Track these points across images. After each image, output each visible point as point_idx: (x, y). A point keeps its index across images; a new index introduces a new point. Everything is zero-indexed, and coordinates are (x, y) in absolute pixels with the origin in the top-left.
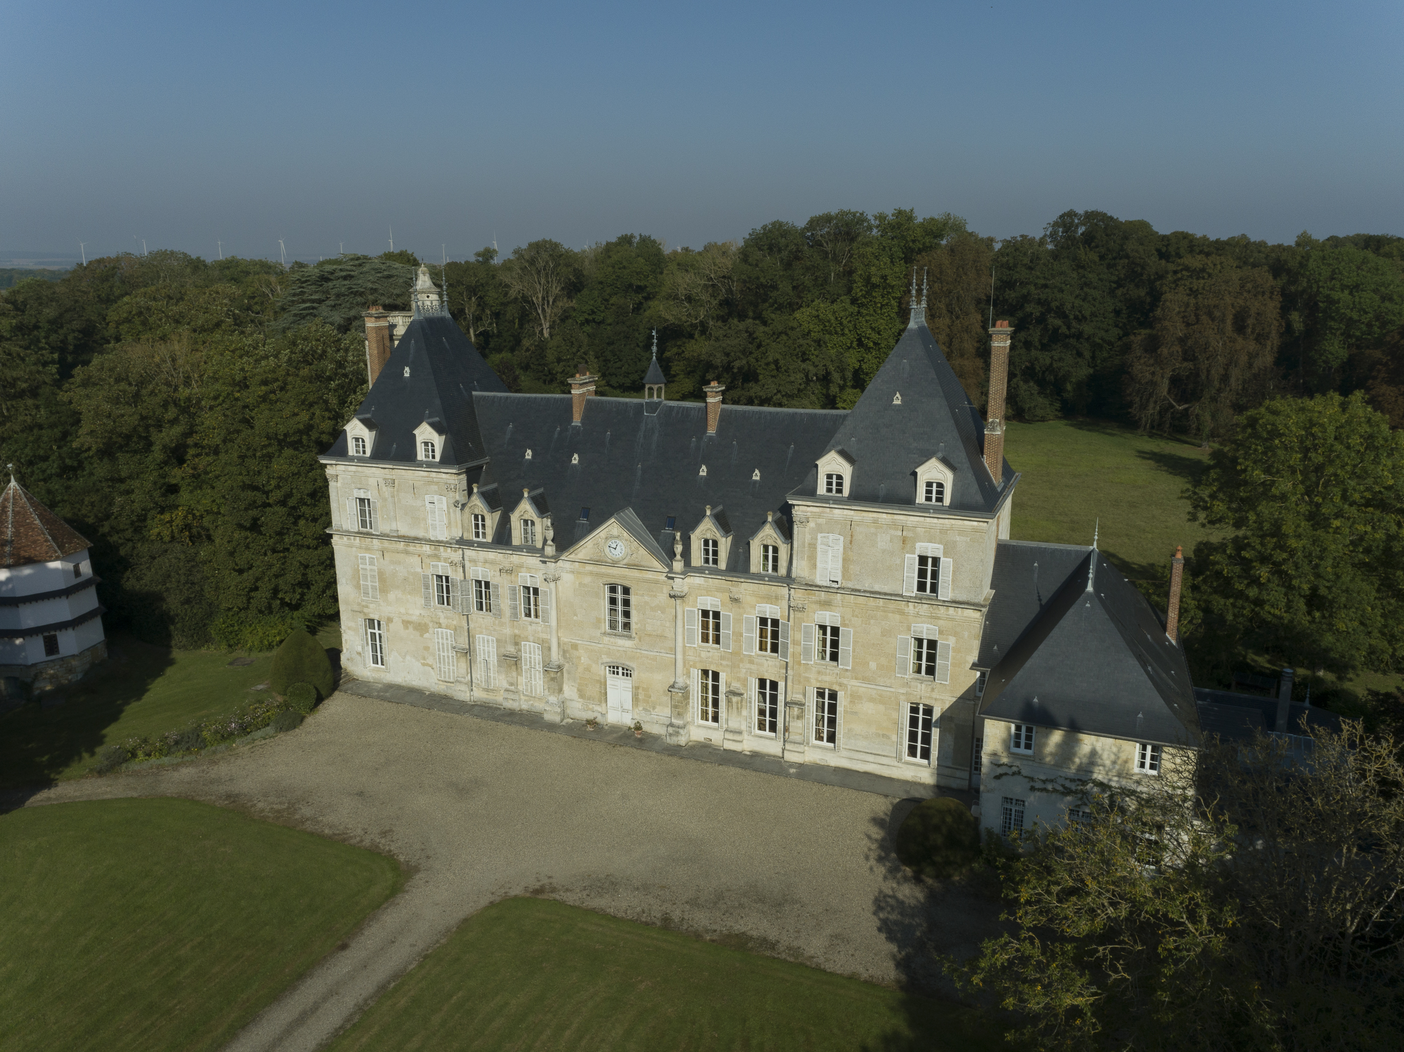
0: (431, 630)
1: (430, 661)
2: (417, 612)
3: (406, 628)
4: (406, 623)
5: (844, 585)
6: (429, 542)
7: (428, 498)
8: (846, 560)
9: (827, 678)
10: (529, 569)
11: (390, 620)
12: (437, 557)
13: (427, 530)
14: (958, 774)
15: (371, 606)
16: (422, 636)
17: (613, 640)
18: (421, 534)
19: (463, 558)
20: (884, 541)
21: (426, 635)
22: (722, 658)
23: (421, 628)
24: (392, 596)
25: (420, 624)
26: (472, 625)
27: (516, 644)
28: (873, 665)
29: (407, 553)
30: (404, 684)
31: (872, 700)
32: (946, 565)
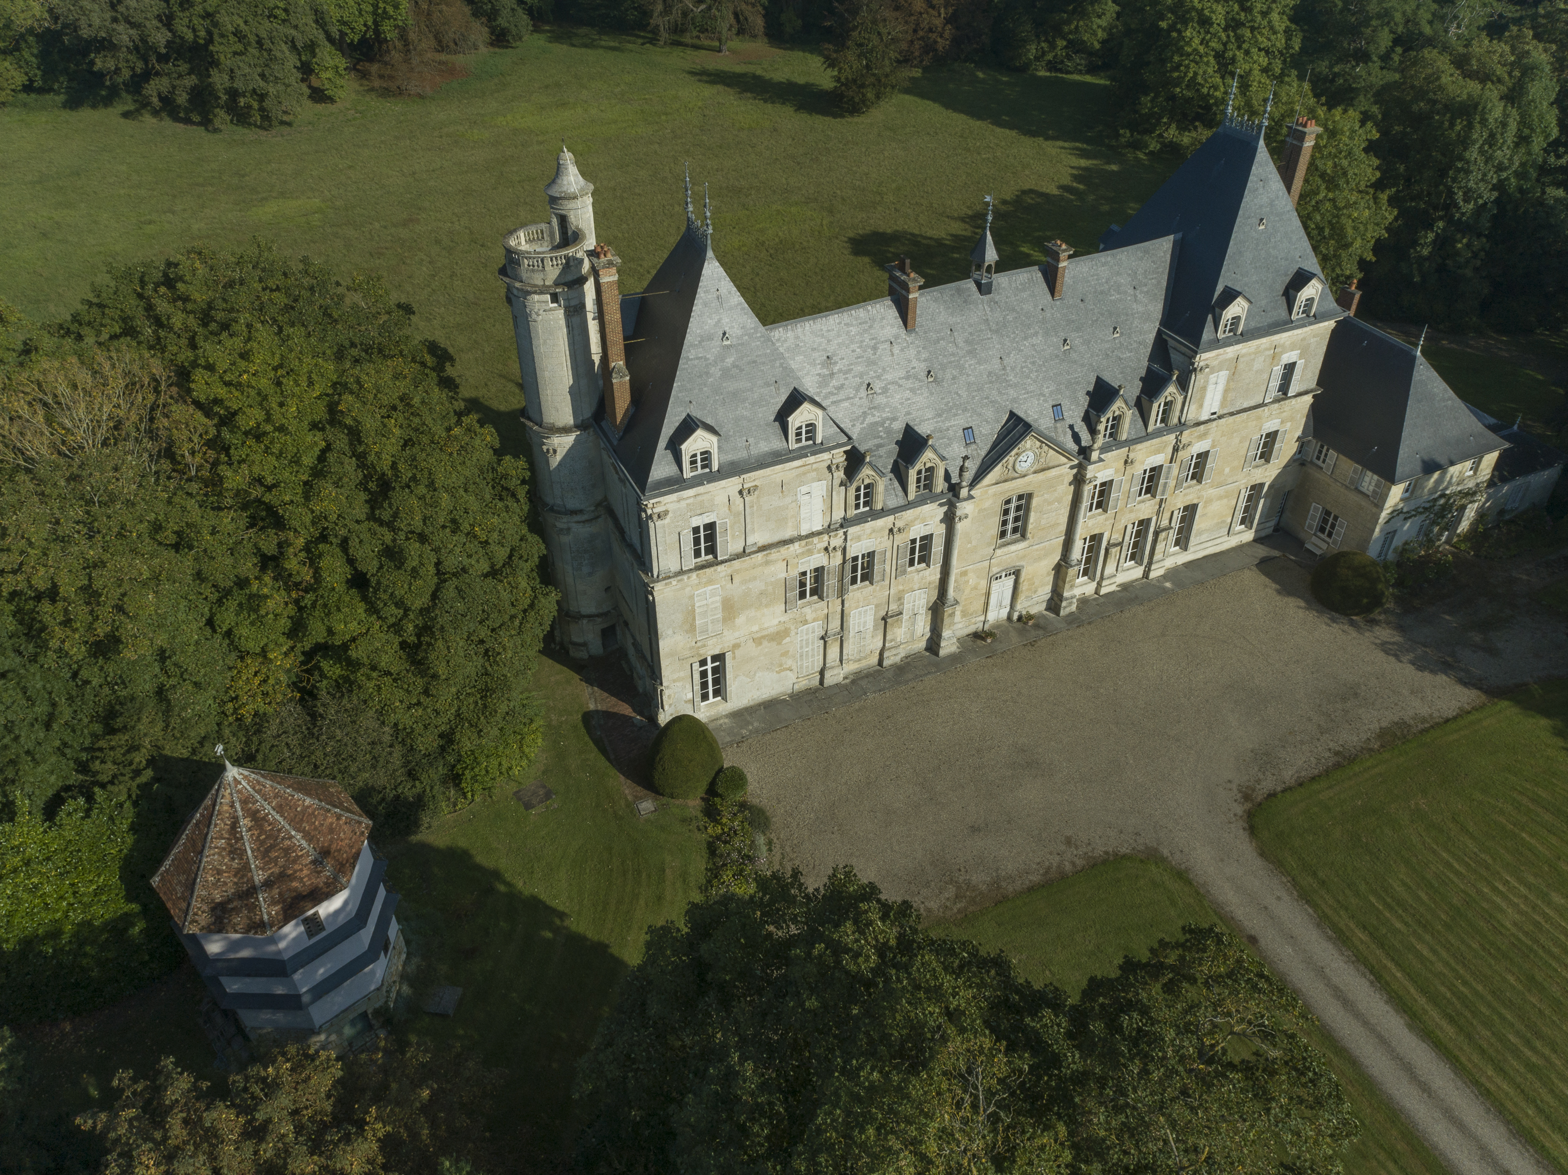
0: (793, 633)
1: (790, 663)
2: (776, 622)
3: (760, 644)
4: (758, 641)
5: (1222, 412)
6: (800, 538)
7: (804, 489)
8: (1226, 391)
9: (1190, 497)
10: (924, 520)
11: (736, 646)
12: (810, 552)
13: (798, 526)
14: (1268, 525)
15: (710, 642)
16: (779, 644)
17: (1005, 549)
18: (788, 534)
19: (846, 539)
20: (1259, 364)
21: (788, 640)
22: (1106, 520)
23: (778, 636)
24: (741, 620)
25: (778, 633)
26: (846, 605)
27: (900, 599)
28: (1227, 470)
29: (767, 563)
30: (752, 703)
31: (1220, 498)
32: (1300, 363)
